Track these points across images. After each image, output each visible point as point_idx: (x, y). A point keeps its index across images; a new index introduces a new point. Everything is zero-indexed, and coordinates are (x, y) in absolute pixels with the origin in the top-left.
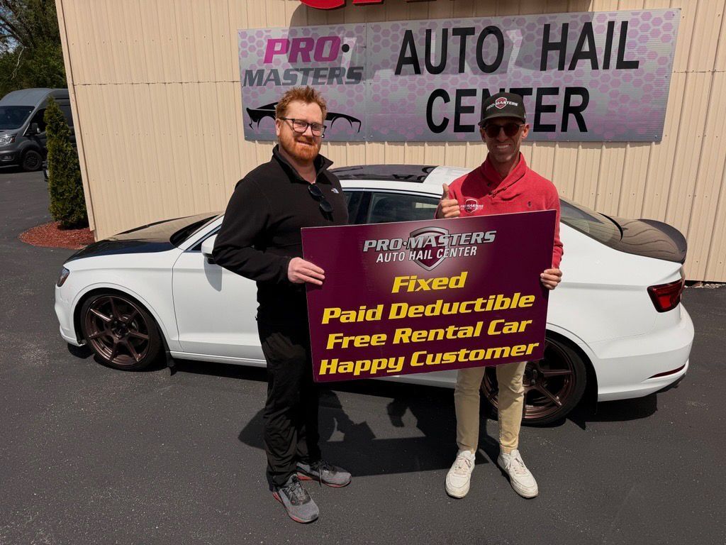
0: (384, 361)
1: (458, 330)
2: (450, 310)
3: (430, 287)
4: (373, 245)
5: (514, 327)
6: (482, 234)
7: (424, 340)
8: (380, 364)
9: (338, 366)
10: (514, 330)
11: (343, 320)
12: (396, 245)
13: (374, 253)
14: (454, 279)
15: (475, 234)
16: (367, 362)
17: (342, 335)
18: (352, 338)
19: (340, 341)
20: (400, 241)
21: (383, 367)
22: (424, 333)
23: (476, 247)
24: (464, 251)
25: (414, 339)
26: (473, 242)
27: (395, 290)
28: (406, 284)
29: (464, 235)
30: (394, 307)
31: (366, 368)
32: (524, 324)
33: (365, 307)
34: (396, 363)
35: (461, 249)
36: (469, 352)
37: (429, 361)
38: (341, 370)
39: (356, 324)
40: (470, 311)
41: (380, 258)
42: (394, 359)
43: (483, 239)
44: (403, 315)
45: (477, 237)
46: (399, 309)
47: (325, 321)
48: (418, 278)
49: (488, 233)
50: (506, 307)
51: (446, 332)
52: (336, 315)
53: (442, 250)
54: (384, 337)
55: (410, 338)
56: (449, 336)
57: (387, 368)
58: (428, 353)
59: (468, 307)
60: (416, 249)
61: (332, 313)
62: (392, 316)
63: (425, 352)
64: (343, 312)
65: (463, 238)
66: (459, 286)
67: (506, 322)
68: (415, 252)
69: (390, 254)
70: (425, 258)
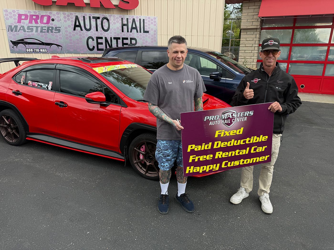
0: (212, 166)
2: (237, 143)
3: (230, 135)
4: (208, 118)
5: (261, 149)
6: (248, 112)
8: (210, 167)
9: (194, 169)
11: (196, 150)
12: (217, 118)
13: (208, 121)
14: (238, 131)
15: (246, 112)
16: (205, 167)
18: (199, 157)
19: (195, 158)
20: (218, 116)
21: (211, 168)
22: (227, 153)
23: (246, 118)
24: (242, 119)
25: (223, 156)
26: (245, 115)
27: (216, 136)
29: (242, 113)
30: (216, 143)
32: (264, 147)
34: (216, 167)
35: (241, 118)
36: (244, 160)
37: (229, 165)
38: (195, 171)
39: (201, 151)
41: (211, 124)
43: (249, 114)
44: (219, 146)
45: (247, 113)
46: (218, 144)
47: (189, 150)
48: (225, 131)
49: (251, 112)
50: (257, 141)
51: (235, 153)
53: (234, 119)
54: (212, 156)
55: (222, 155)
56: (237, 154)
57: (213, 169)
59: (244, 142)
60: (224, 119)
61: (192, 147)
62: (215, 147)
63: (227, 161)
64: (196, 146)
65: (242, 114)
66: (240, 133)
67: (257, 147)
68: (224, 120)
69: (215, 121)
70: (228, 123)
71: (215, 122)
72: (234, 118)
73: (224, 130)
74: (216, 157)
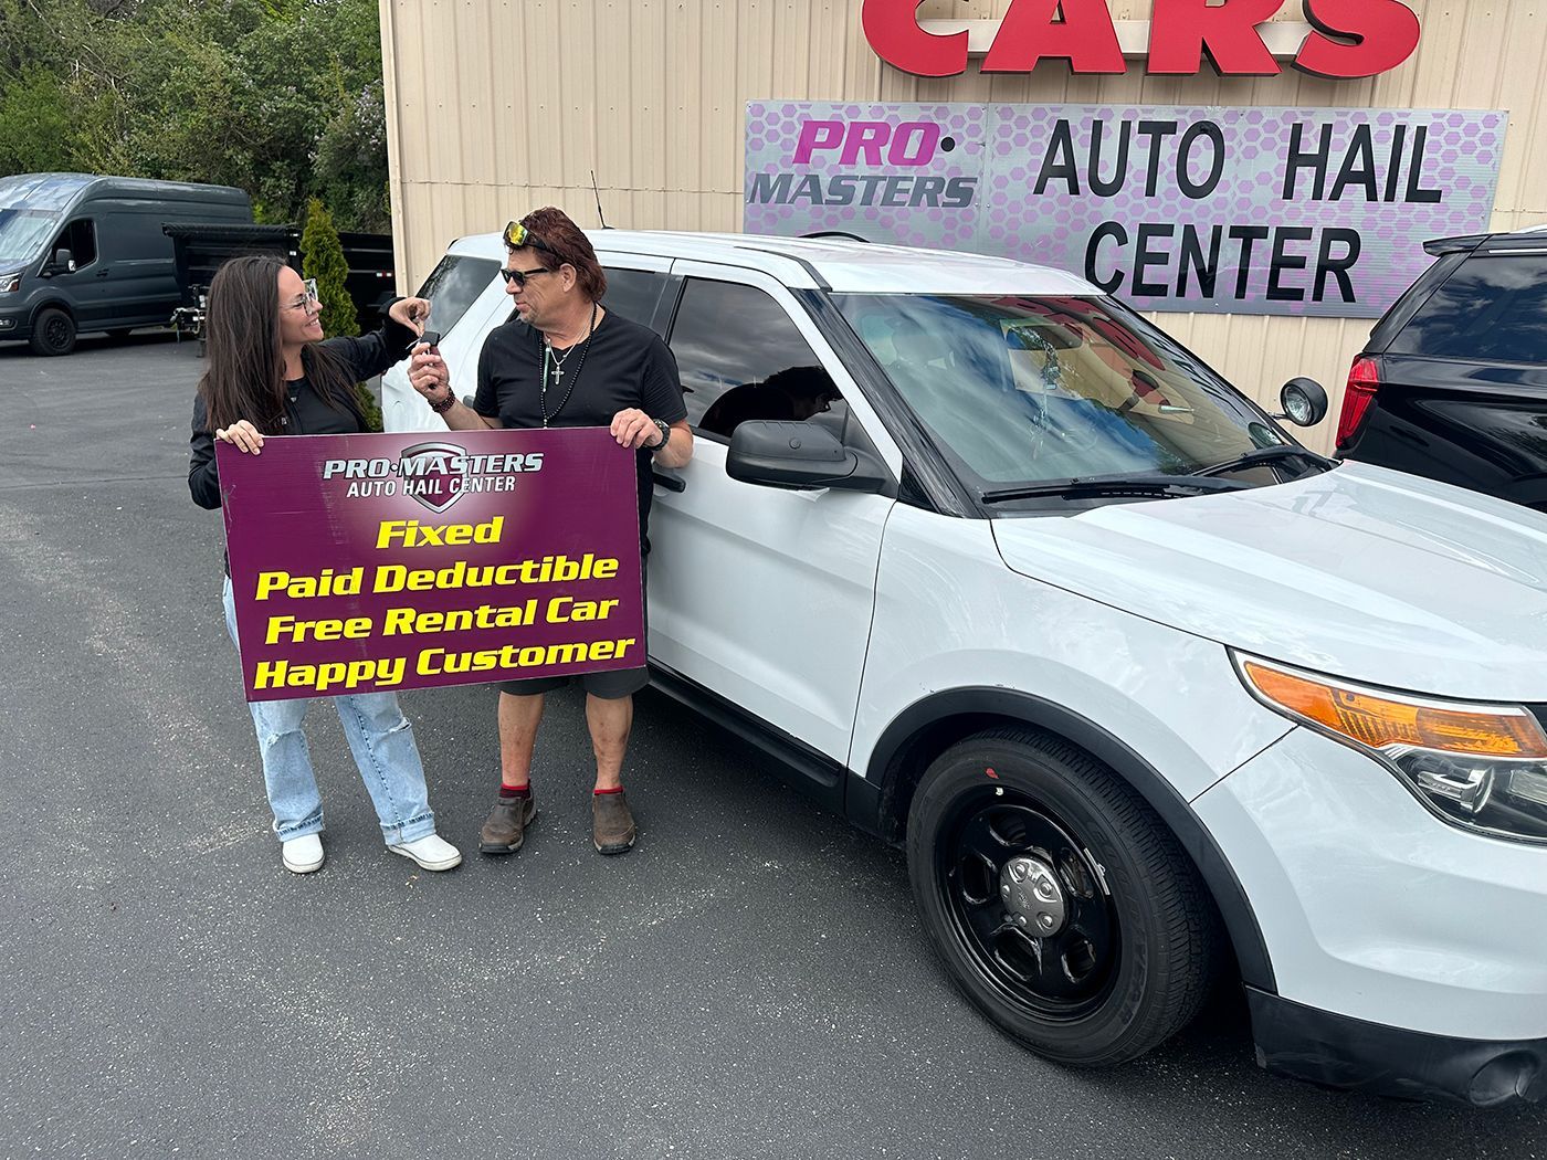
0: (370, 665)
1: (496, 614)
2: (479, 579)
3: (444, 541)
4: (341, 469)
5: (588, 611)
6: (520, 457)
7: (439, 629)
8: (362, 671)
9: (288, 673)
10: (590, 616)
11: (293, 593)
13: (341, 480)
14: (481, 529)
16: (340, 668)
17: (292, 619)
18: (311, 624)
19: (290, 629)
20: (386, 463)
21: (368, 675)
22: (438, 618)
23: (513, 479)
24: (494, 482)
25: (421, 628)
26: (507, 469)
27: (383, 543)
28: (401, 534)
30: (382, 572)
31: (339, 678)
32: (606, 605)
33: (330, 572)
34: (391, 670)
35: (490, 479)
36: (517, 651)
37: (449, 666)
38: (294, 681)
39: (316, 599)
40: (513, 582)
41: (353, 490)
42: (387, 661)
43: (524, 466)
44: (398, 586)
45: (514, 462)
46: (391, 575)
47: (262, 594)
48: (420, 525)
49: (530, 456)
50: (572, 576)
51: (475, 617)
52: (280, 586)
53: (458, 481)
54: (367, 623)
55: (413, 625)
56: (482, 623)
57: (376, 678)
58: (447, 652)
59: (509, 575)
60: (414, 478)
61: (274, 581)
62: (380, 586)
63: (442, 651)
64: (293, 580)
66: (491, 540)
67: (575, 601)
68: (412, 482)
69: (371, 484)
70: (430, 492)
71: (375, 486)
72: (460, 477)
73: (416, 523)
74: (389, 630)
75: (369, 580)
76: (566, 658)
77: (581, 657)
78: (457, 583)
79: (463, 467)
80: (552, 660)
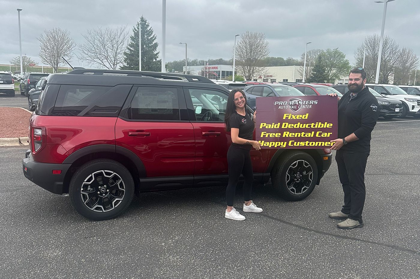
1: (305, 134)
7: (294, 136)
10: (326, 136)
17: (266, 132)
28: (288, 116)
31: (273, 145)
33: (274, 123)
40: (309, 127)
42: (283, 142)
52: (264, 126)
58: (295, 141)
75: (281, 125)
76: (320, 145)
77: (323, 145)
78: (298, 127)
79: (301, 103)
80: (316, 145)
